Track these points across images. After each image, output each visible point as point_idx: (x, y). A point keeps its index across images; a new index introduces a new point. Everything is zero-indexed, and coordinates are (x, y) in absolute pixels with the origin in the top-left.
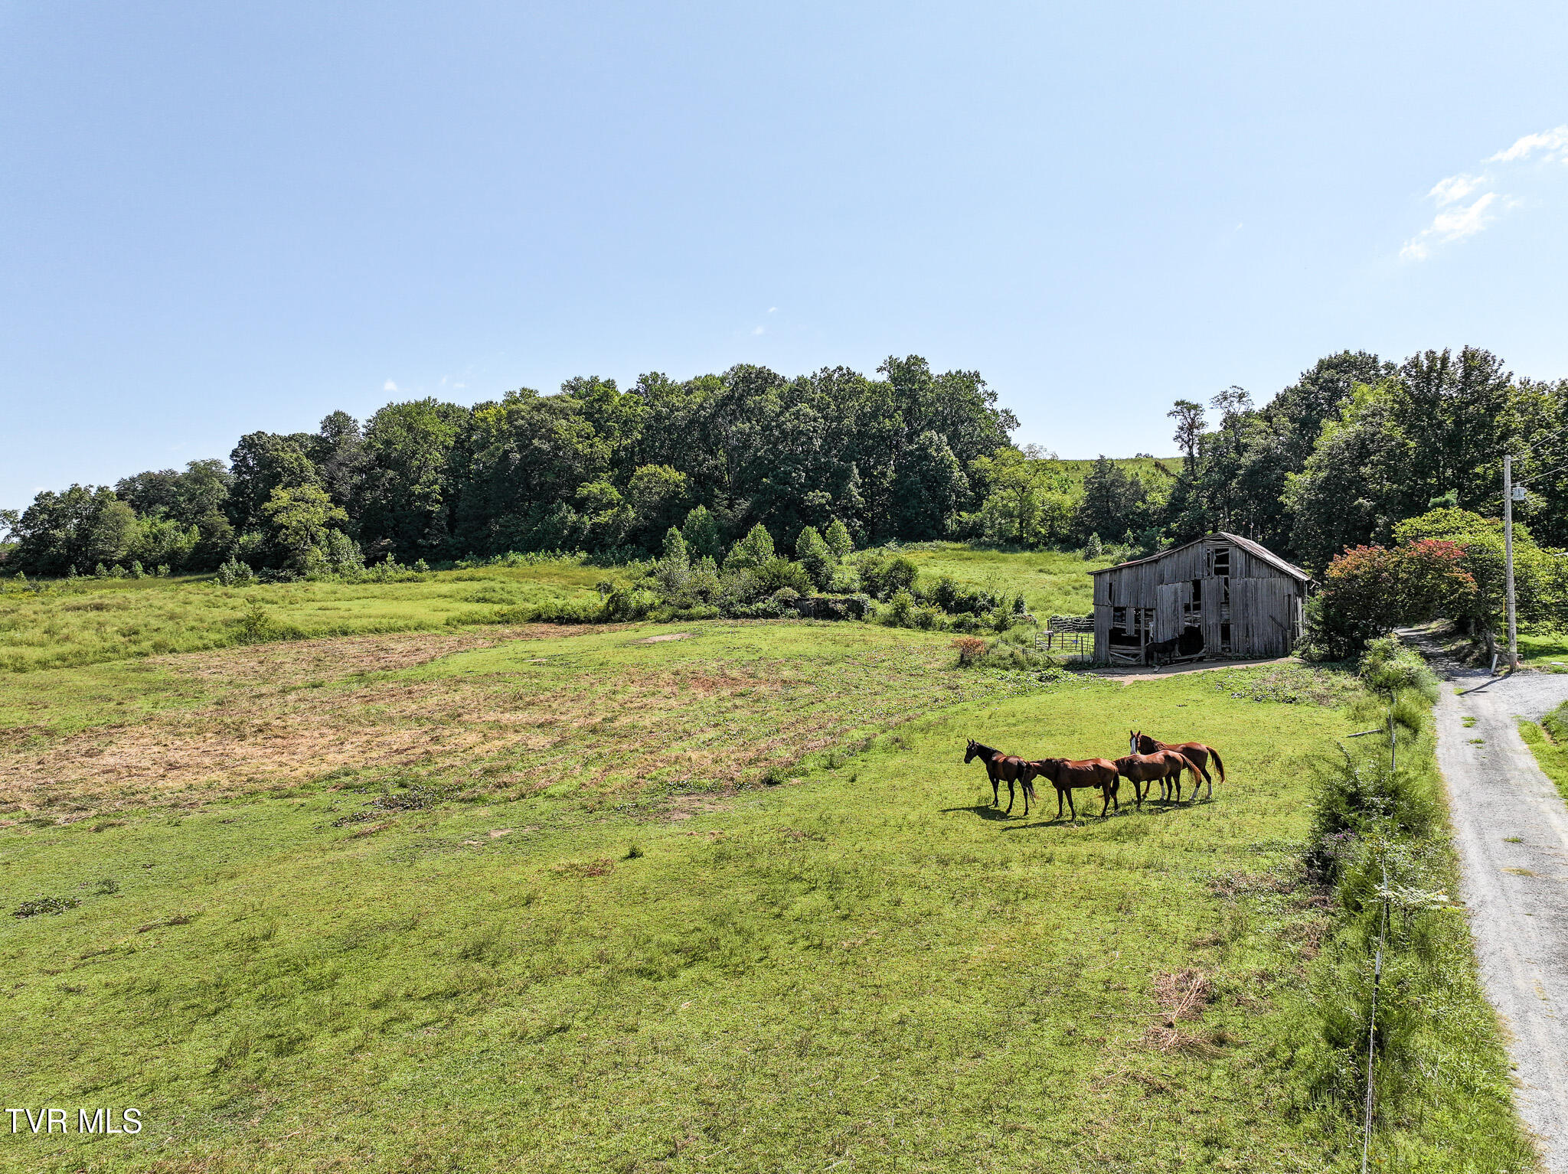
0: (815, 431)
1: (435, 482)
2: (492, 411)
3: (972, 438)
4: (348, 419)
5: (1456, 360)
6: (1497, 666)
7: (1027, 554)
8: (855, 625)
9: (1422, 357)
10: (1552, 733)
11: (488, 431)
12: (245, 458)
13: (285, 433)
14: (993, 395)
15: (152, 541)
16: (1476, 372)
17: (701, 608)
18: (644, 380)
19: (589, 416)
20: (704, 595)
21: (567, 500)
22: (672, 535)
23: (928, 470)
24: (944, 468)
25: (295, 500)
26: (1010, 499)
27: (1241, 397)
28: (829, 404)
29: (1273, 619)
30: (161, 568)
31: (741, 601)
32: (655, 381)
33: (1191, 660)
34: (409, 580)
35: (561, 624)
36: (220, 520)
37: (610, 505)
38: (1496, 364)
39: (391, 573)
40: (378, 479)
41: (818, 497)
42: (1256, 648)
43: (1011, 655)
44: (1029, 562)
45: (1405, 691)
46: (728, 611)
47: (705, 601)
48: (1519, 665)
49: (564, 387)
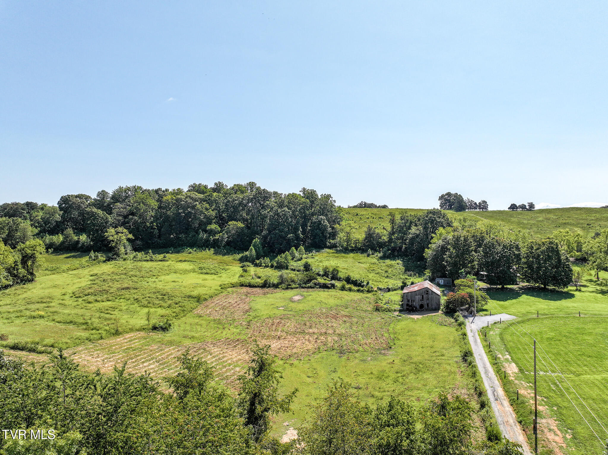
0: (289, 216)
7: (351, 254)
8: (334, 291)
11: (169, 204)
14: (335, 201)
17: (294, 286)
18: (216, 184)
19: (206, 201)
21: (204, 230)
22: (251, 249)
23: (321, 228)
24: (326, 227)
25: (117, 233)
29: (436, 303)
31: (303, 283)
32: (220, 185)
33: (422, 310)
37: (218, 232)
40: (131, 220)
43: (387, 308)
44: (353, 258)
46: (301, 286)
47: (294, 283)
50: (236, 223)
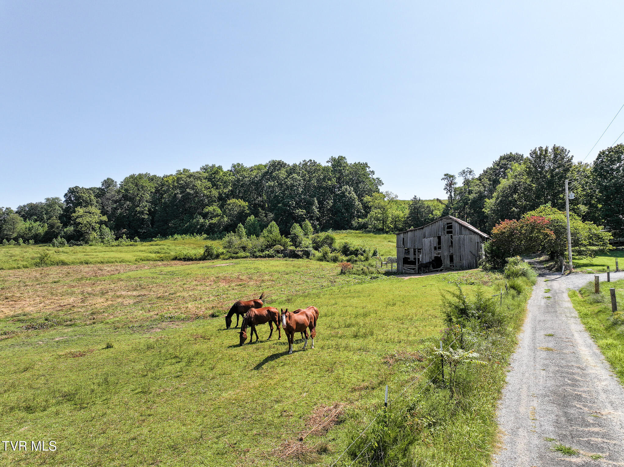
0: (299, 185)
1: (146, 206)
2: (171, 178)
3: (364, 189)
4: (113, 181)
5: (551, 151)
6: (564, 271)
7: (385, 235)
8: (306, 260)
9: (537, 149)
10: (582, 294)
11: (168, 186)
12: (70, 197)
13: (88, 187)
14: (373, 172)
15: (27, 230)
16: (559, 156)
17: (242, 254)
18: (234, 166)
19: (209, 180)
20: (244, 248)
21: (200, 214)
22: (240, 227)
23: (345, 201)
24: (352, 200)
25: (86, 212)
26: (379, 213)
27: (470, 172)
28: (305, 174)
29: (471, 253)
30: (30, 241)
31: (259, 251)
32: (238, 167)
33: (437, 271)
34: (131, 245)
35: (185, 261)
36: (56, 221)
37: (217, 215)
38: (567, 152)
39: (124, 243)
40: (123, 205)
41: (301, 212)
42: (464, 265)
43: (362, 270)
44: (385, 238)
45: (520, 278)
46: (254, 255)
47: (244, 251)
48: (573, 270)
49: (201, 169)
50: (237, 201)
